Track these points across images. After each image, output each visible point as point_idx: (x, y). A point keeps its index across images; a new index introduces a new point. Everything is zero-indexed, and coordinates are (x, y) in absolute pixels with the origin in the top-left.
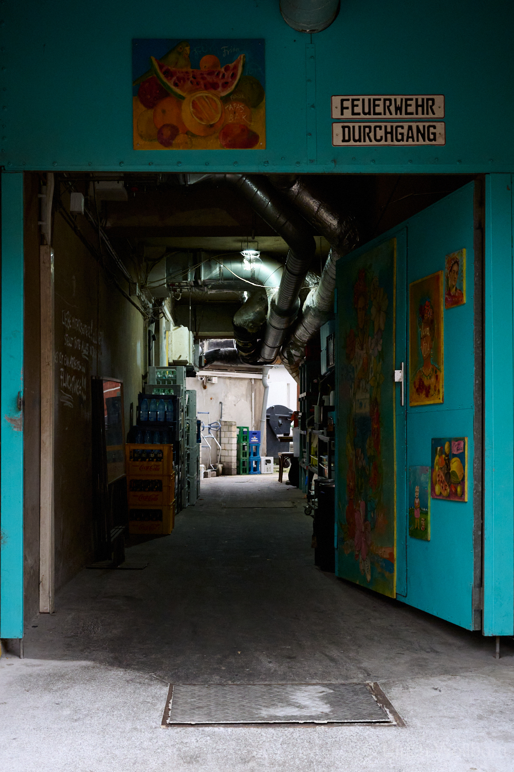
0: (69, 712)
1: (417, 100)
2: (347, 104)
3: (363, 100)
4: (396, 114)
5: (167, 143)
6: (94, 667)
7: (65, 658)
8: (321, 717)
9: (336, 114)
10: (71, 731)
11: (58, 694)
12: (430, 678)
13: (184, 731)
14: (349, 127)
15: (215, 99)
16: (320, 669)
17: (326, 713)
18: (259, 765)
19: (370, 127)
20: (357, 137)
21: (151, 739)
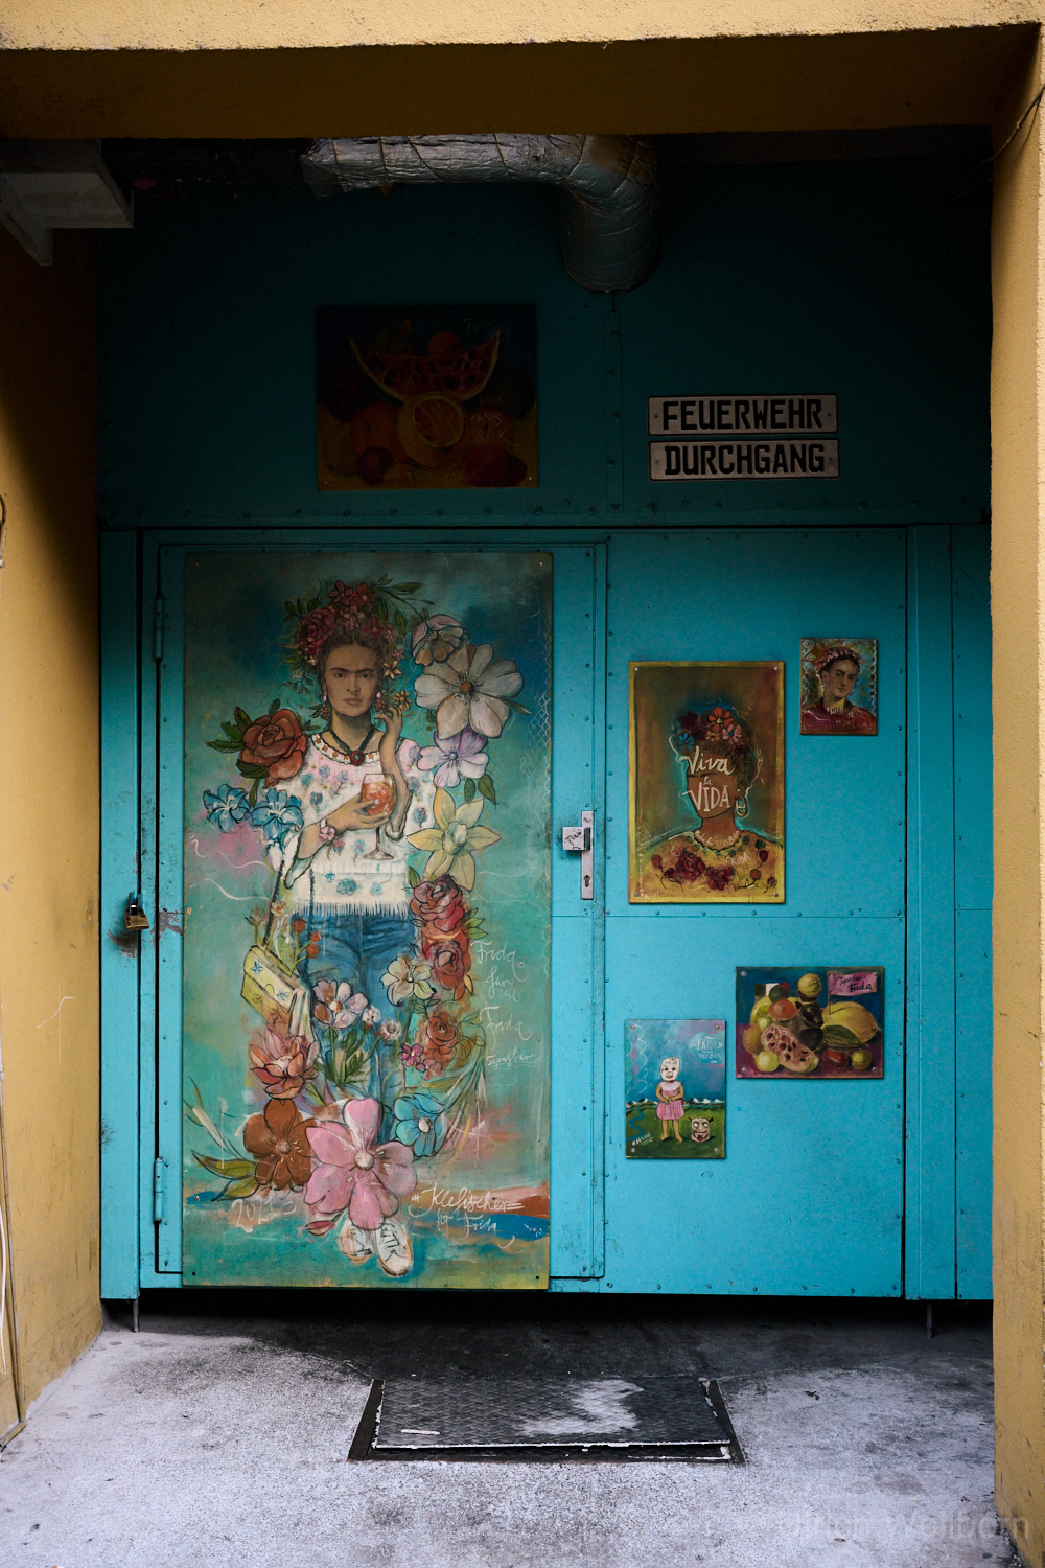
0: (202, 1432)
1: (791, 402)
2: (674, 410)
3: (701, 403)
4: (757, 426)
5: (373, 479)
6: (252, 1349)
7: (208, 1331)
8: (619, 1437)
9: (656, 427)
10: (201, 1466)
11: (188, 1398)
12: (807, 1373)
13: (383, 1467)
14: (677, 449)
15: (454, 404)
16: (628, 1355)
17: (629, 1430)
18: (497, 1528)
19: (712, 449)
20: (691, 466)
21: (328, 1482)
